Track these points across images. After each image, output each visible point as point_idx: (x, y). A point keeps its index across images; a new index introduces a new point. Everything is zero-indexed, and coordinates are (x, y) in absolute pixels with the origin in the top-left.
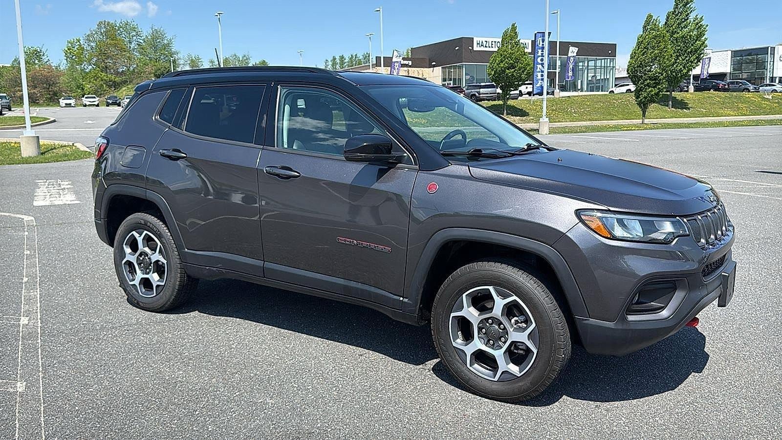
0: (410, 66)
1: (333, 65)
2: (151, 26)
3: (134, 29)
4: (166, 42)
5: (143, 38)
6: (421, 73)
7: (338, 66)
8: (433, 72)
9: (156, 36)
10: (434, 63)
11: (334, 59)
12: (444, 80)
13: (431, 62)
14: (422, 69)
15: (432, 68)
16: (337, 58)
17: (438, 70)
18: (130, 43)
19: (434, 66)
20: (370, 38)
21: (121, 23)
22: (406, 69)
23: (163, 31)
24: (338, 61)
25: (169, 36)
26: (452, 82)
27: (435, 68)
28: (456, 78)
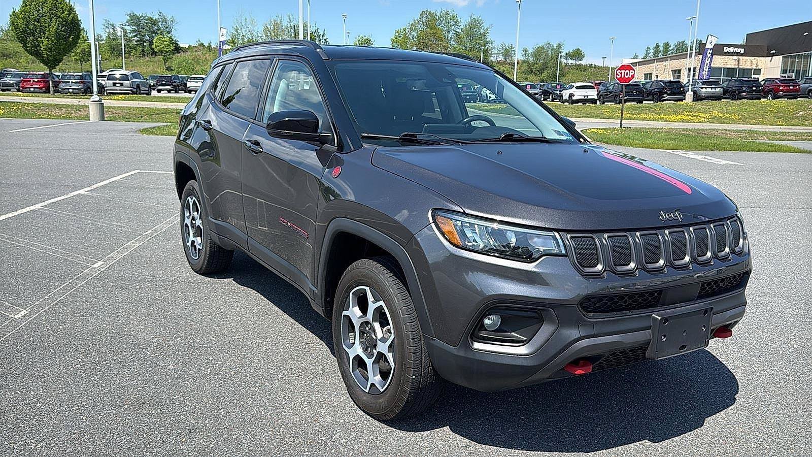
0: (742, 55)
1: (654, 54)
2: (470, 15)
3: (453, 18)
4: (482, 31)
5: (461, 27)
6: (755, 63)
7: (660, 54)
8: (771, 61)
9: (474, 25)
10: (774, 52)
11: (657, 46)
12: (784, 71)
13: (769, 50)
14: (757, 58)
15: (770, 58)
16: (661, 45)
17: (778, 60)
18: (449, 32)
19: (773, 55)
20: (691, 22)
21: (442, 12)
22: (735, 57)
23: (481, 20)
24: (661, 48)
25: (485, 25)
26: (793, 75)
27: (774, 57)
28: (800, 70)
